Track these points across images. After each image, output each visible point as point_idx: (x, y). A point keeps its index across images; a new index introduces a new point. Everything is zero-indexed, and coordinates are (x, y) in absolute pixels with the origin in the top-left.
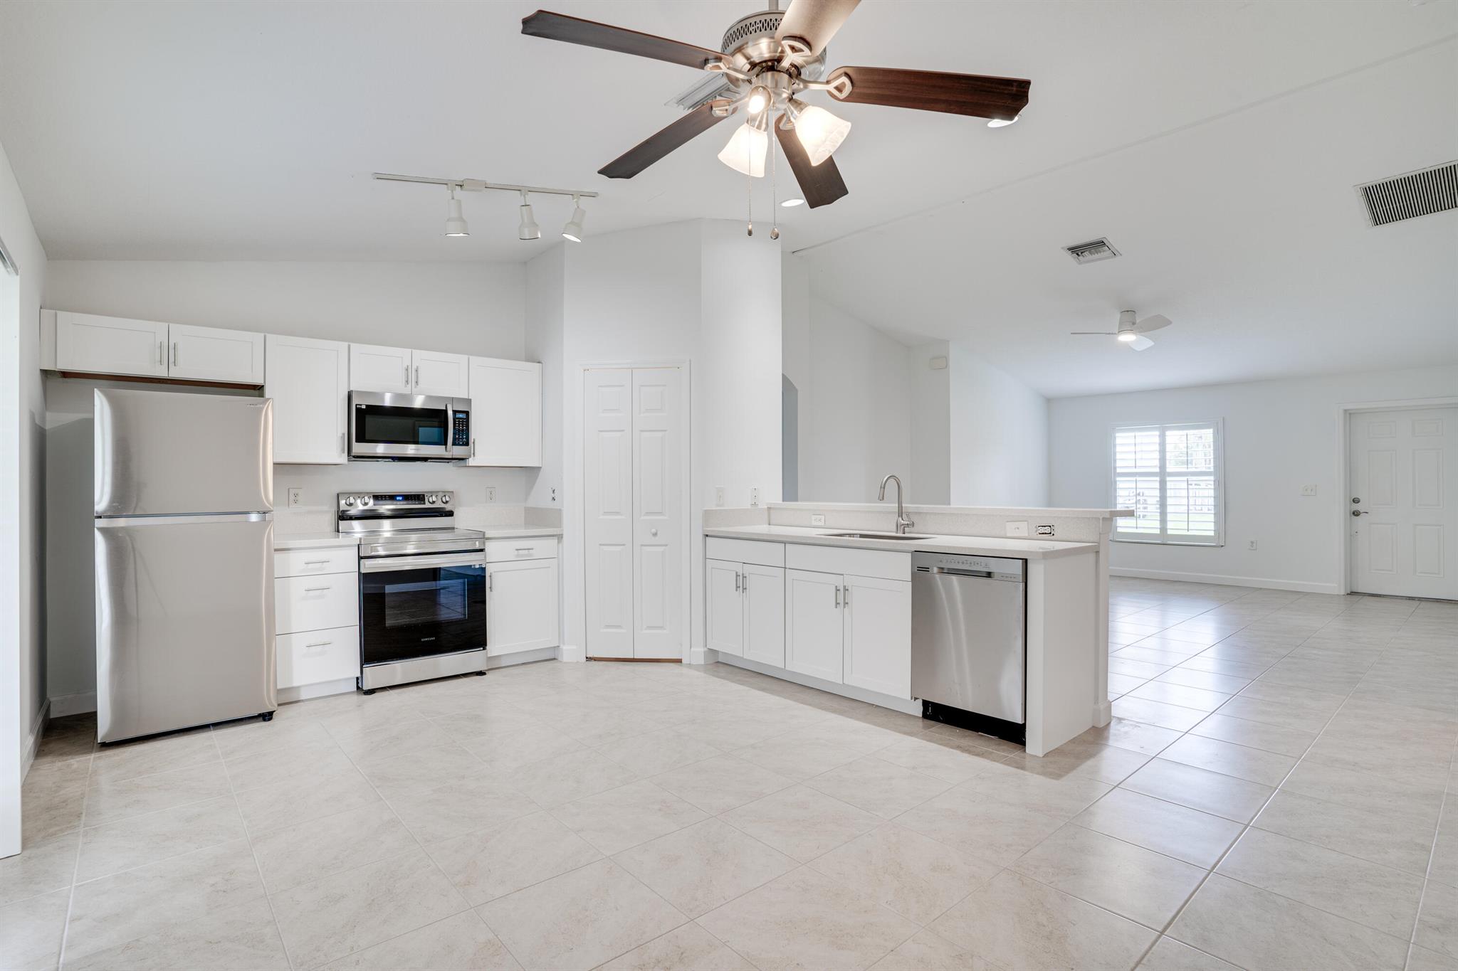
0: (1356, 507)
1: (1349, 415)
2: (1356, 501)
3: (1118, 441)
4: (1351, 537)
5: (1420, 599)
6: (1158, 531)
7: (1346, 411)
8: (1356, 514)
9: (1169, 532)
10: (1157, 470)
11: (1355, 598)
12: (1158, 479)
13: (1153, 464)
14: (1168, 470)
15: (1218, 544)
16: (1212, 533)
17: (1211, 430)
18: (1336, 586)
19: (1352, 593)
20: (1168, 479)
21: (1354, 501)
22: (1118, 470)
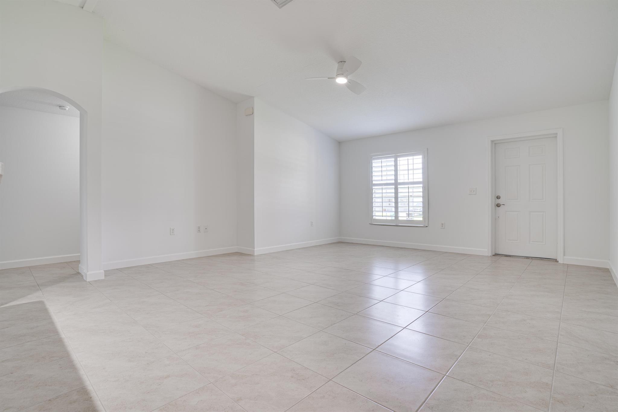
0: (499, 201)
1: (495, 144)
2: (498, 198)
3: (374, 165)
4: (495, 220)
5: (532, 258)
6: (393, 218)
7: (492, 141)
8: (498, 205)
9: (400, 218)
10: (393, 182)
11: (497, 257)
12: (394, 187)
13: (391, 179)
14: (399, 181)
15: (425, 225)
16: (421, 219)
17: (421, 157)
18: (486, 251)
19: (496, 255)
20: (399, 186)
21: (497, 198)
22: (374, 182)
